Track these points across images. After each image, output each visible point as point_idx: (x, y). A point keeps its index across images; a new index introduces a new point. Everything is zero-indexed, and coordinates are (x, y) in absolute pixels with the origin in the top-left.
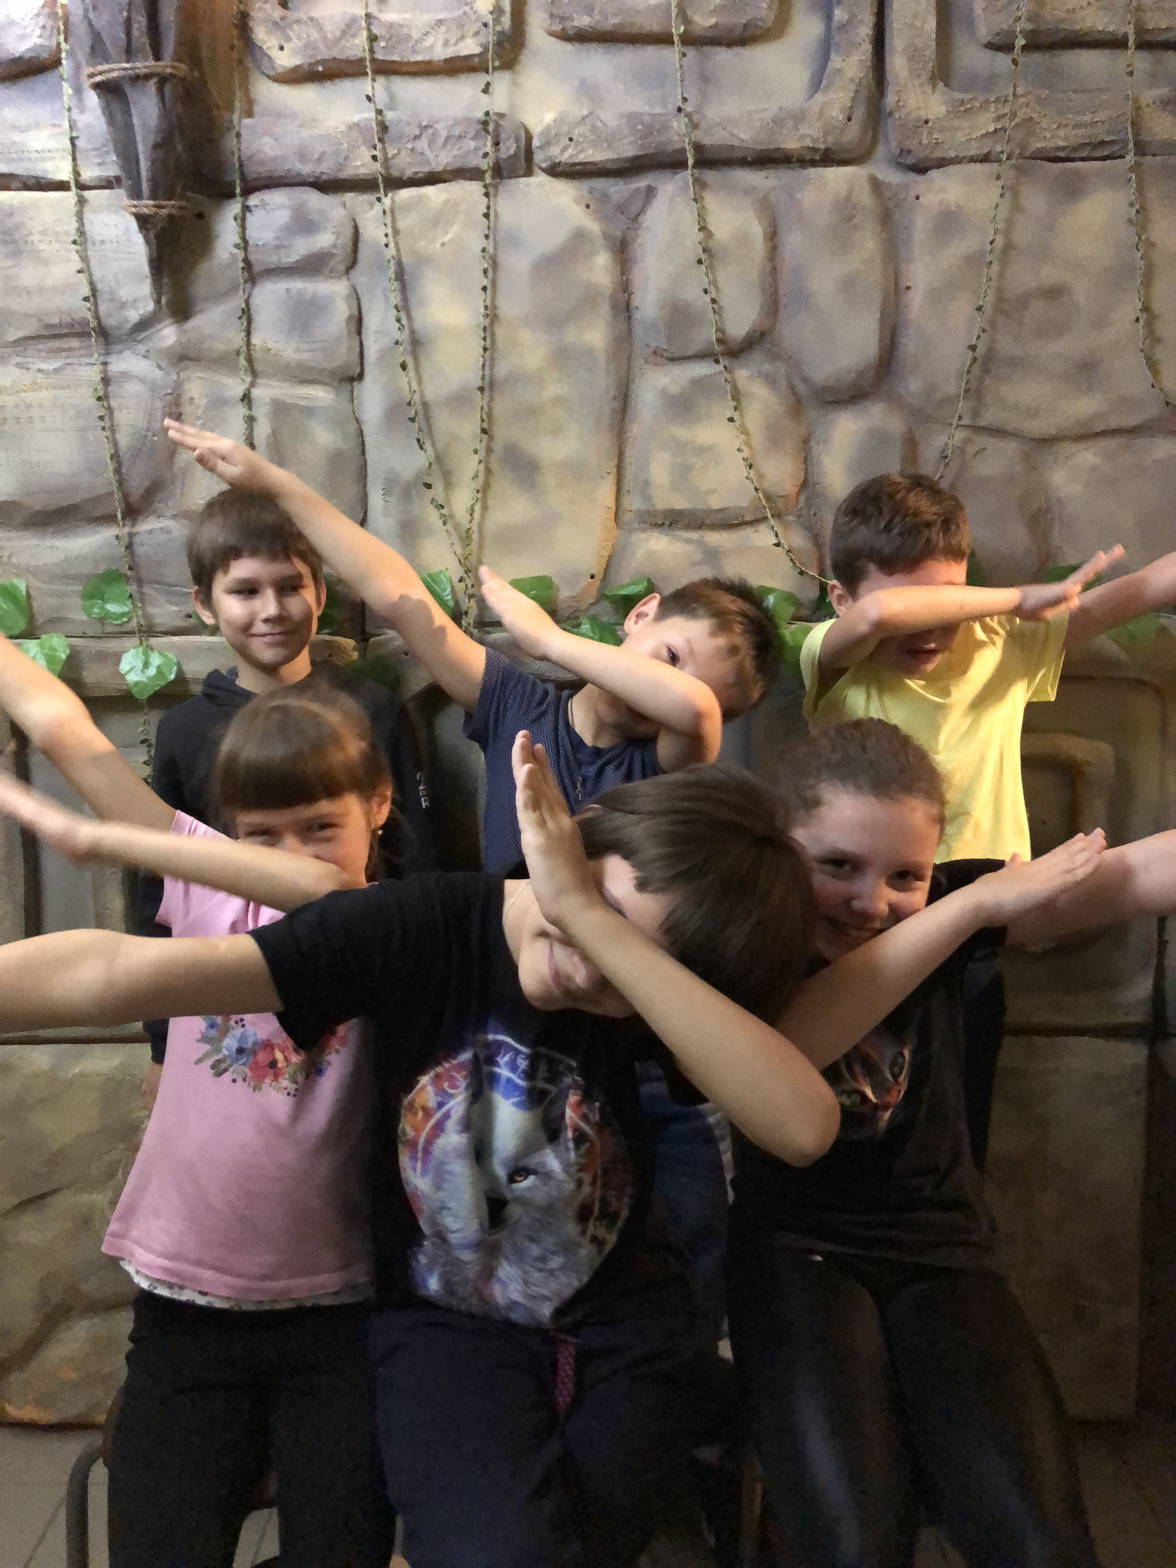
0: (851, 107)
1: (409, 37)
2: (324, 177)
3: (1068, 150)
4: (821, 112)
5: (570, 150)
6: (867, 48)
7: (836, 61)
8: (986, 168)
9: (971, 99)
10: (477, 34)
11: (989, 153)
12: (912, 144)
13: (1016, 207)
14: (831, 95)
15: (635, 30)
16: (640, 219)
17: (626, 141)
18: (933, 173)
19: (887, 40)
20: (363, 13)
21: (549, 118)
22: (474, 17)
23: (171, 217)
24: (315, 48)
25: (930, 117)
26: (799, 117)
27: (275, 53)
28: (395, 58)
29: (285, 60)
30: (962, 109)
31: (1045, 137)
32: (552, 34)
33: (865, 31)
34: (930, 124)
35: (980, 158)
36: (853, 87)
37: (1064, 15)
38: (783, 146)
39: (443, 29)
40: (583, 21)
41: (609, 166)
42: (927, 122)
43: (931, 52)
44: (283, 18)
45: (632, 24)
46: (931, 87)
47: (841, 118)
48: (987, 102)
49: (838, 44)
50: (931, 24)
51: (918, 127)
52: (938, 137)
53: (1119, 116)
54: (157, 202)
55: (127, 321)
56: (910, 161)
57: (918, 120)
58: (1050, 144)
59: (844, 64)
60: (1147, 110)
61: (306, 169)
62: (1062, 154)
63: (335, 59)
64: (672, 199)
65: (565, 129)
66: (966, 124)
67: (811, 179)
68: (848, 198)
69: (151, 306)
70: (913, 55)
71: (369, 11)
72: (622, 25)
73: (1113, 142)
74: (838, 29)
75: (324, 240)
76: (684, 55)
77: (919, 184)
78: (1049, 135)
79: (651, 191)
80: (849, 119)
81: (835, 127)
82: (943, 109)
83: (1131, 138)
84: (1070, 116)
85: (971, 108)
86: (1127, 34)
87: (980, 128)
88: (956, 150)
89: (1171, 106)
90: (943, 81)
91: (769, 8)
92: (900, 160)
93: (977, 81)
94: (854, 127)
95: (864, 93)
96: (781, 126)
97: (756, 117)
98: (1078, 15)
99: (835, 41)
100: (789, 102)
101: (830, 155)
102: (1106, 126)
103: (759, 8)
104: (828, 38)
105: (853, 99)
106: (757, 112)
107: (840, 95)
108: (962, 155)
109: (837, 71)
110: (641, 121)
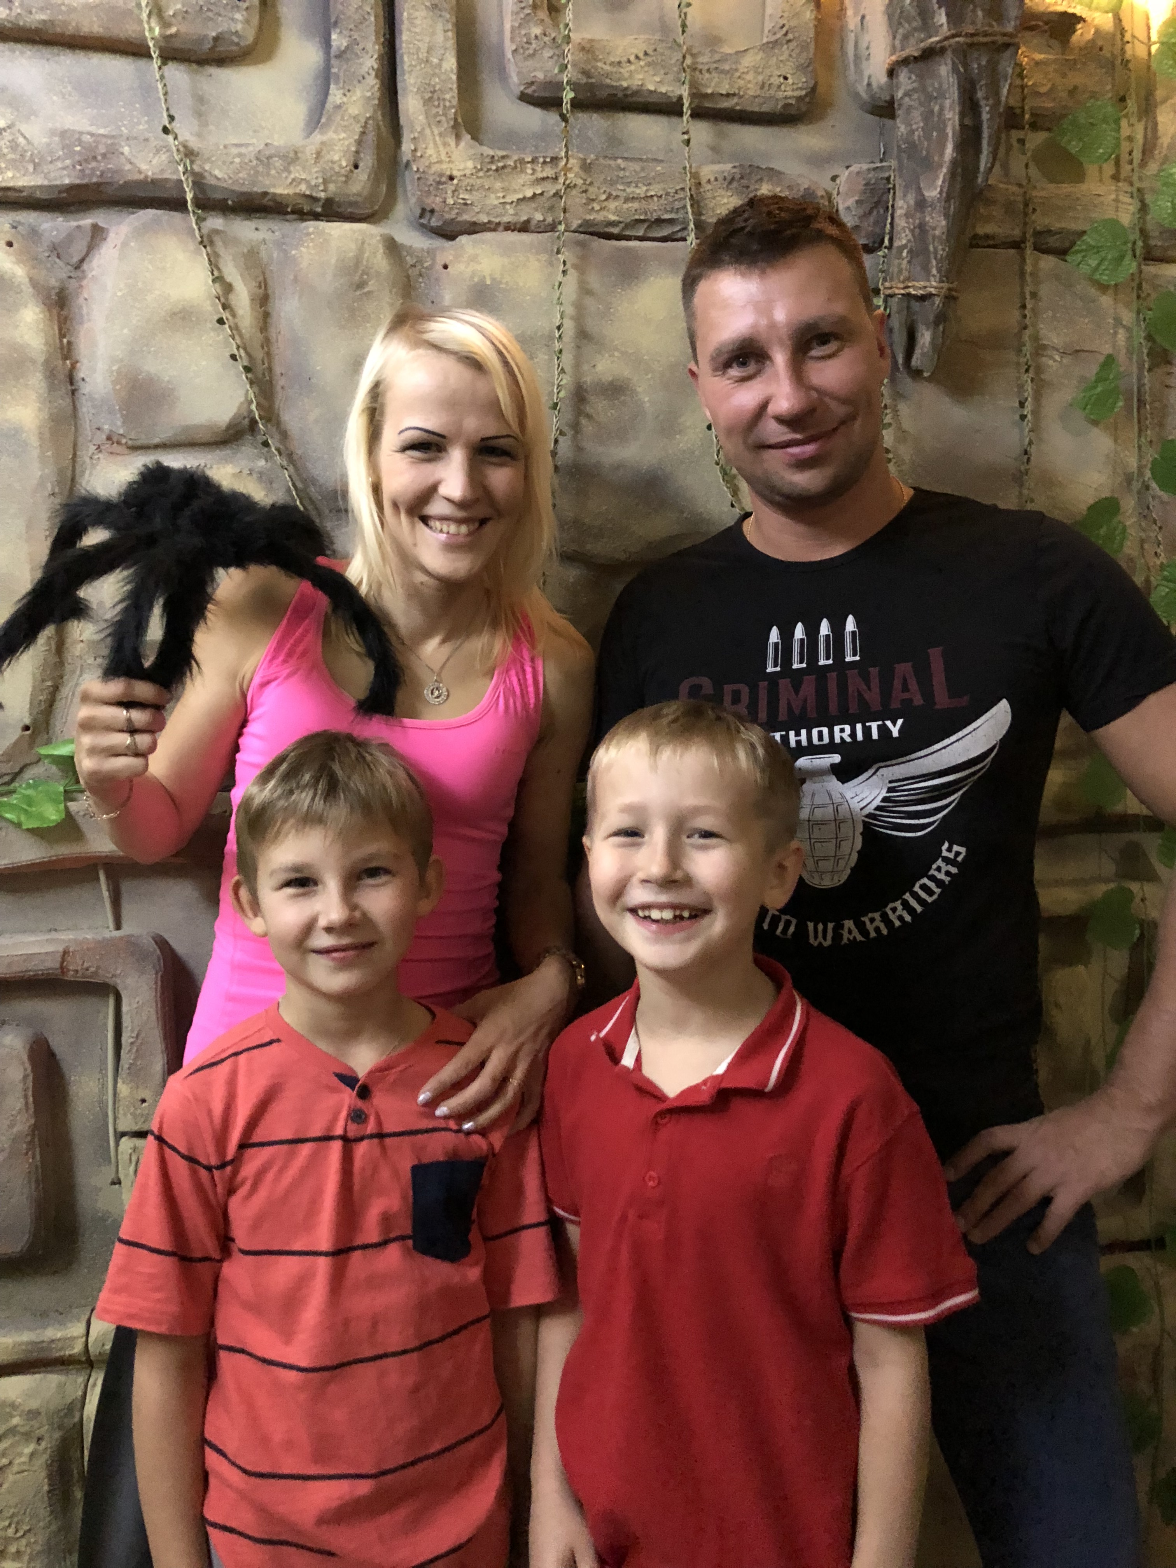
0: (357, 152)
3: (621, 225)
4: (319, 154)
6: (373, 83)
7: (336, 95)
8: (525, 237)
9: (503, 157)
11: (528, 221)
12: (434, 202)
14: (330, 135)
15: (70, 30)
16: (85, 266)
17: (59, 164)
18: (463, 239)
19: (399, 78)
25: (455, 173)
26: (292, 158)
30: (494, 167)
31: (593, 208)
33: (369, 63)
34: (455, 181)
35: (518, 226)
36: (358, 129)
37: (607, 68)
38: (272, 190)
41: (38, 194)
42: (451, 178)
43: (451, 96)
45: (65, 23)
46: (454, 137)
47: (344, 164)
48: (522, 161)
49: (337, 76)
50: (451, 63)
51: (439, 183)
52: (466, 197)
53: (676, 193)
56: (434, 222)
57: (441, 175)
58: (599, 217)
59: (345, 99)
60: (709, 187)
62: (615, 230)
64: (125, 244)
66: (498, 185)
67: (309, 234)
68: (358, 260)
70: (431, 99)
72: (51, 22)
73: (671, 221)
74: (336, 57)
77: (446, 251)
78: (598, 208)
79: (97, 234)
80: (356, 167)
81: (338, 173)
82: (470, 164)
83: (691, 217)
84: (621, 187)
85: (504, 167)
86: (680, 98)
87: (515, 191)
88: (488, 214)
89: (735, 185)
90: (469, 132)
91: (247, 21)
92: (422, 221)
93: (511, 139)
94: (362, 176)
95: (371, 137)
96: (268, 166)
97: (234, 151)
98: (625, 71)
99: (334, 70)
100: (279, 141)
101: (335, 207)
102: (662, 201)
103: (233, 19)
104: (327, 67)
105: (359, 142)
106: (236, 145)
107: (343, 135)
108: (497, 220)
109: (339, 107)
110: (80, 142)
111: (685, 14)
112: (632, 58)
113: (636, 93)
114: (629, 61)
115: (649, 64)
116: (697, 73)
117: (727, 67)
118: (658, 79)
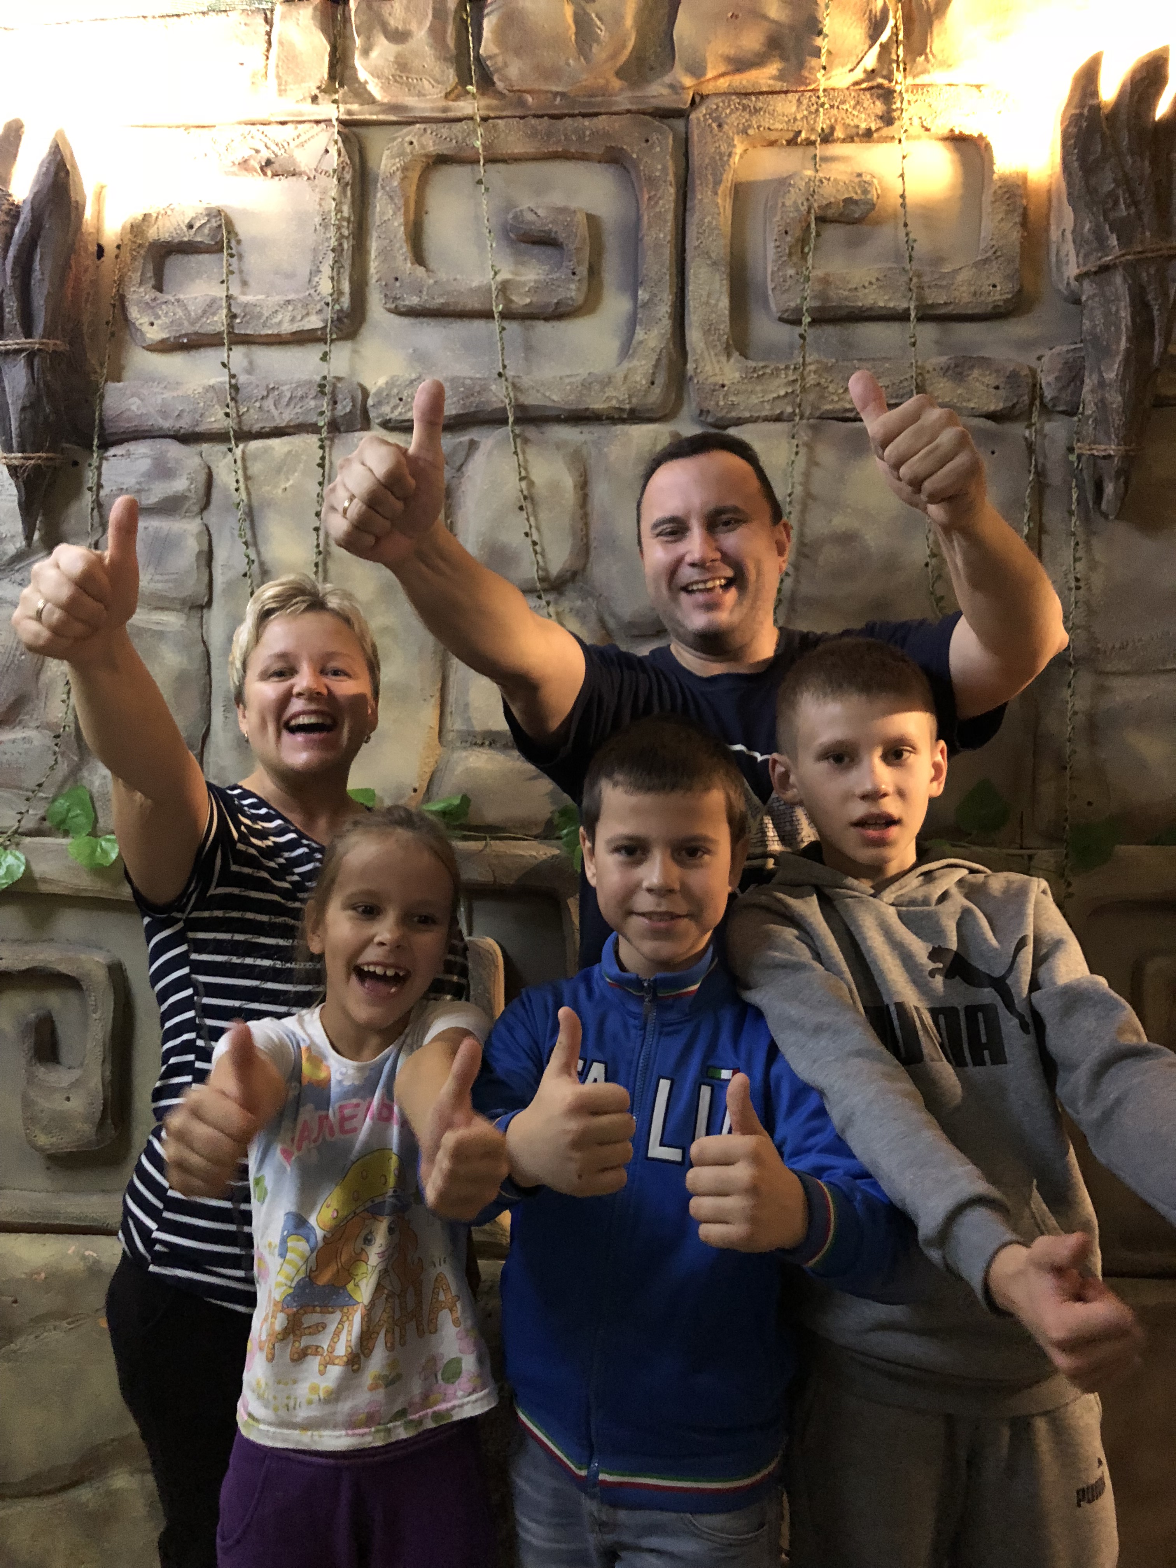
0: (654, 374)
1: (260, 315)
2: (182, 431)
4: (626, 377)
5: (399, 409)
6: (666, 324)
7: (640, 334)
8: (779, 426)
9: (763, 367)
10: (321, 311)
11: (782, 413)
12: (710, 405)
13: (813, 462)
14: (635, 363)
15: (459, 308)
16: (464, 469)
19: (686, 317)
20: (225, 294)
21: (381, 381)
22: (318, 298)
23: (37, 467)
24: (181, 324)
25: (726, 382)
26: (607, 381)
27: (146, 328)
28: (248, 332)
29: (154, 334)
30: (756, 375)
31: (832, 400)
32: (390, 311)
33: (664, 309)
34: (726, 388)
35: (773, 418)
36: (655, 357)
37: (846, 293)
38: (591, 407)
39: (290, 308)
40: (413, 301)
42: (723, 386)
43: (725, 326)
44: (155, 299)
45: (456, 303)
46: (725, 356)
47: (644, 382)
48: (777, 369)
49: (641, 319)
50: (725, 302)
51: (714, 390)
52: (734, 399)
53: (901, 382)
54: (27, 455)
55: (5, 554)
56: (710, 419)
57: (715, 385)
58: (837, 406)
59: (646, 337)
60: (929, 376)
61: (167, 424)
63: (196, 333)
64: (490, 453)
65: (395, 391)
66: (758, 388)
67: (617, 436)
69: (20, 543)
70: (709, 330)
71: (230, 292)
72: (447, 304)
74: (641, 306)
75: (180, 485)
76: (503, 329)
78: (836, 398)
79: (473, 445)
80: (653, 383)
81: (639, 390)
82: (737, 375)
85: (763, 374)
86: (909, 308)
87: (772, 392)
88: (750, 411)
89: (950, 372)
90: (737, 350)
91: (578, 289)
92: (702, 418)
93: (771, 352)
94: (657, 390)
95: (665, 361)
96: (590, 389)
97: (567, 381)
98: (861, 293)
99: (640, 316)
100: (599, 368)
101: (637, 414)
102: (889, 390)
103: (568, 289)
104: (635, 313)
105: (656, 366)
106: (568, 376)
107: (643, 362)
108: (756, 415)
109: (641, 342)
110: (463, 385)
111: (912, 248)
112: (866, 284)
113: (869, 309)
114: (864, 287)
115: (880, 287)
116: (922, 289)
117: (944, 283)
118: (886, 297)
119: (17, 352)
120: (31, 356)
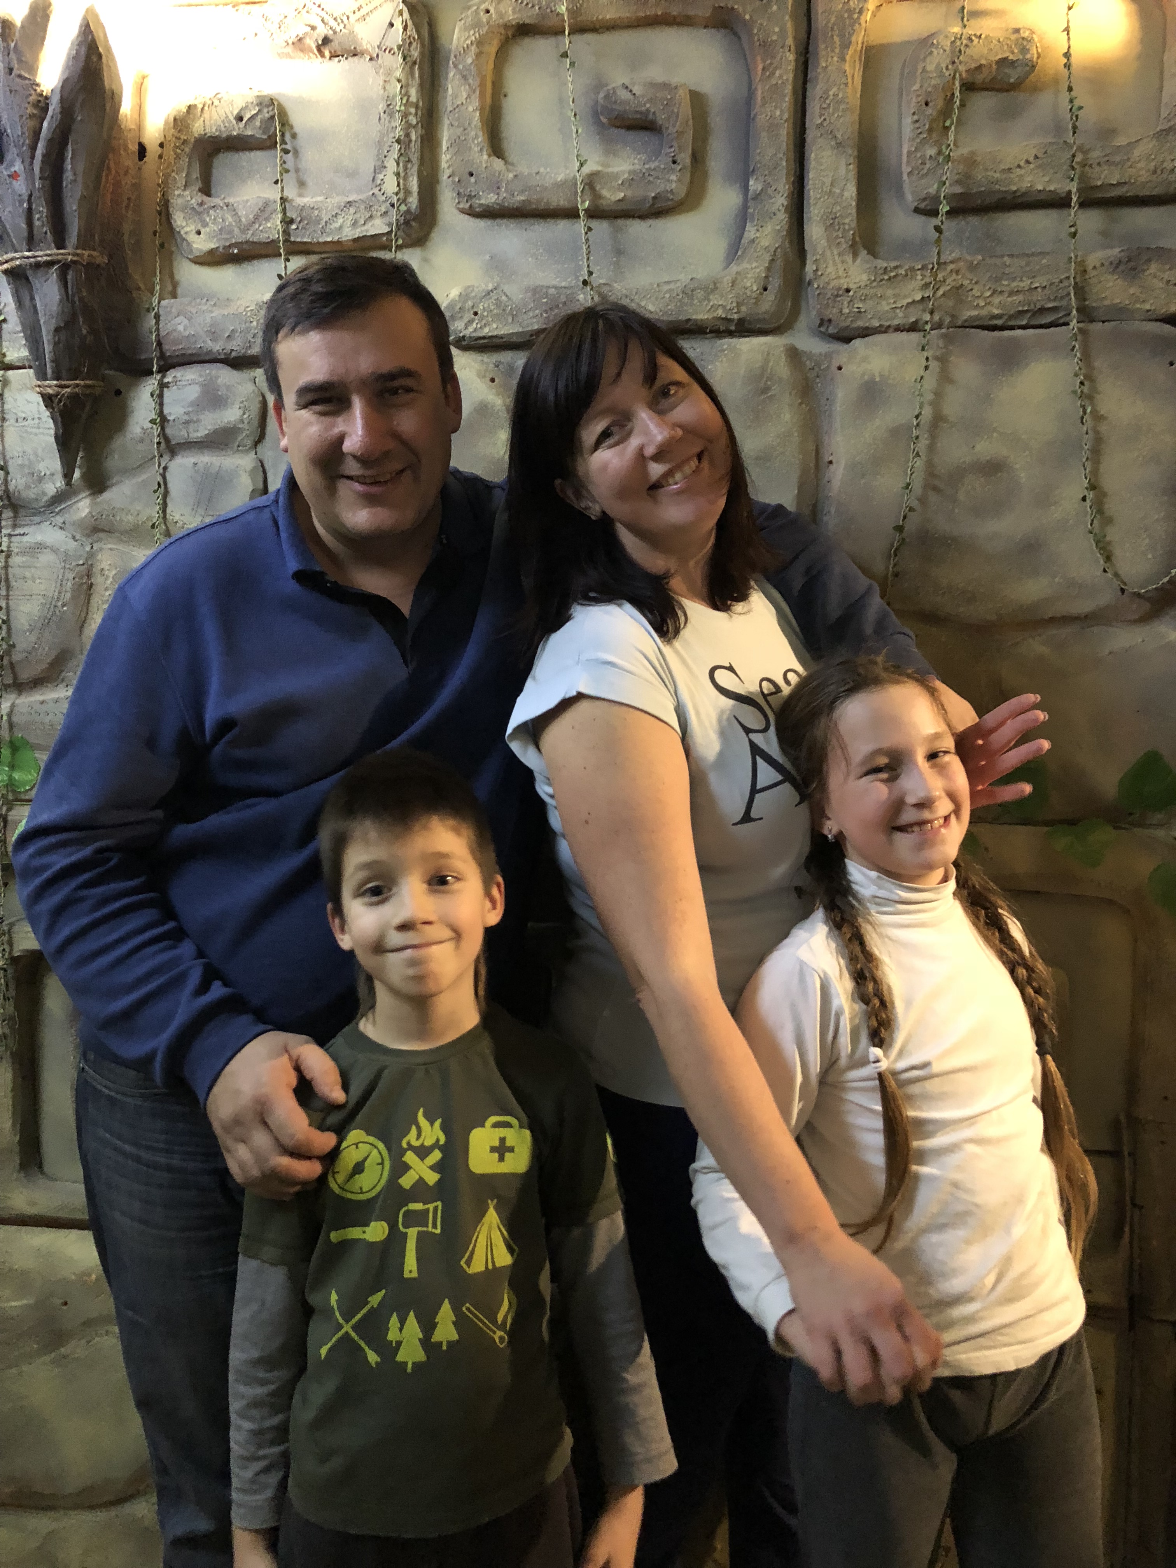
0: (767, 277)
1: (318, 220)
2: (234, 354)
3: (1006, 317)
4: (733, 283)
5: (474, 325)
6: (782, 218)
7: (751, 232)
8: (913, 336)
9: (896, 267)
10: (386, 213)
11: (917, 321)
12: (832, 313)
13: (945, 378)
14: (745, 265)
15: (542, 206)
17: (531, 314)
18: (857, 342)
19: (806, 210)
20: (280, 196)
21: (454, 293)
22: (384, 198)
23: (73, 397)
24: (231, 232)
25: (851, 286)
26: (712, 287)
27: (192, 237)
28: (305, 240)
29: (201, 244)
30: (886, 277)
31: (978, 305)
32: (463, 211)
33: (780, 201)
34: (851, 293)
35: (907, 327)
36: (768, 258)
37: (997, 175)
38: (694, 318)
39: (352, 210)
40: (489, 199)
41: (515, 339)
42: (848, 291)
43: (850, 220)
44: (201, 204)
45: (539, 201)
46: (851, 255)
47: (755, 288)
48: (912, 269)
49: (753, 215)
50: (851, 191)
51: (837, 296)
52: (861, 306)
53: (1061, 281)
54: (63, 383)
55: (44, 493)
56: (832, 330)
57: (839, 289)
58: (984, 312)
59: (758, 235)
60: (1095, 273)
61: (217, 347)
62: (999, 322)
63: (247, 242)
65: (470, 303)
66: (889, 292)
67: (722, 351)
68: (763, 368)
69: (59, 483)
70: (832, 223)
71: (286, 194)
72: (528, 201)
73: (1054, 309)
74: (753, 199)
75: (231, 415)
76: (590, 229)
77: (842, 353)
78: (982, 304)
80: (765, 289)
81: (750, 297)
82: (865, 277)
83: (1074, 304)
84: (1005, 283)
85: (895, 276)
86: (1070, 192)
87: (905, 297)
88: (880, 319)
89: (1121, 268)
90: (865, 248)
91: (679, 180)
92: (823, 329)
93: (904, 248)
94: (770, 297)
95: (779, 263)
96: (691, 297)
97: (666, 288)
98: (1015, 176)
99: (751, 211)
100: (702, 273)
101: (746, 325)
102: (1047, 291)
103: (668, 181)
104: (745, 207)
105: (769, 269)
106: (668, 282)
107: (754, 265)
108: (887, 324)
109: (753, 241)
110: (547, 295)
111: (1077, 116)
112: (1022, 163)
113: (1024, 194)
114: (1019, 166)
115: (1039, 167)
116: (1087, 168)
117: (1117, 159)
118: (1047, 179)
119: (50, 264)
120: (65, 268)
